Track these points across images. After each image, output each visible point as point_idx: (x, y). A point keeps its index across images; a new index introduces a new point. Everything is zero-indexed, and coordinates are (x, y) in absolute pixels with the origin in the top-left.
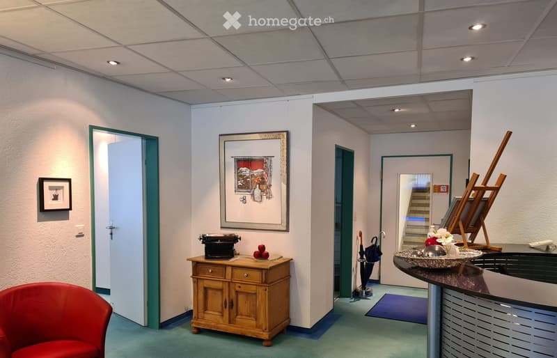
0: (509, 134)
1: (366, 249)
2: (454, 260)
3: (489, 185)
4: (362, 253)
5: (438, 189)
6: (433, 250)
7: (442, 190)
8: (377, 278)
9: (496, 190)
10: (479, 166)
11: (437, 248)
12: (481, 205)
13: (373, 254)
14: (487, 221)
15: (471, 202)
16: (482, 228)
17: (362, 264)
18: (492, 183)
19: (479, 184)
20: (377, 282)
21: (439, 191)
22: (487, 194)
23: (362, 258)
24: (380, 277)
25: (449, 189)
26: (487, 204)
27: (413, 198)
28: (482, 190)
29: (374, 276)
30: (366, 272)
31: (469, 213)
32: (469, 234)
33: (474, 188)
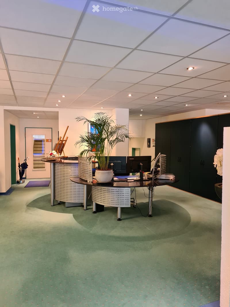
0: (68, 127)
1: (21, 164)
2: (57, 157)
3: (64, 140)
4: (19, 166)
5: (47, 141)
6: (52, 156)
7: (49, 141)
8: (25, 177)
9: (66, 141)
10: (61, 135)
11: (53, 155)
12: (62, 145)
13: (24, 166)
14: (64, 149)
15: (60, 144)
16: (63, 152)
17: (20, 170)
18: (65, 139)
19: (62, 139)
20: (25, 178)
21: (48, 141)
22: (64, 142)
23: (19, 168)
24: (26, 176)
25: (51, 141)
26: (64, 145)
27: (35, 144)
28: (63, 141)
29: (24, 176)
30: (22, 174)
31: (59, 148)
32: (60, 153)
33: (60, 140)
